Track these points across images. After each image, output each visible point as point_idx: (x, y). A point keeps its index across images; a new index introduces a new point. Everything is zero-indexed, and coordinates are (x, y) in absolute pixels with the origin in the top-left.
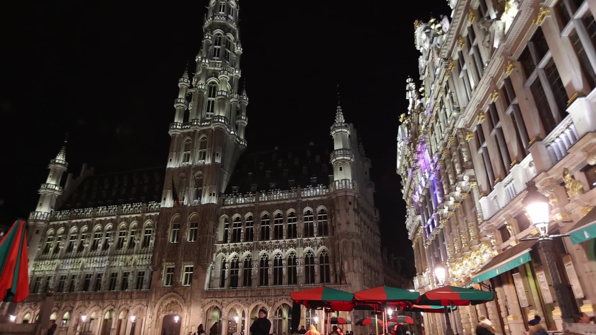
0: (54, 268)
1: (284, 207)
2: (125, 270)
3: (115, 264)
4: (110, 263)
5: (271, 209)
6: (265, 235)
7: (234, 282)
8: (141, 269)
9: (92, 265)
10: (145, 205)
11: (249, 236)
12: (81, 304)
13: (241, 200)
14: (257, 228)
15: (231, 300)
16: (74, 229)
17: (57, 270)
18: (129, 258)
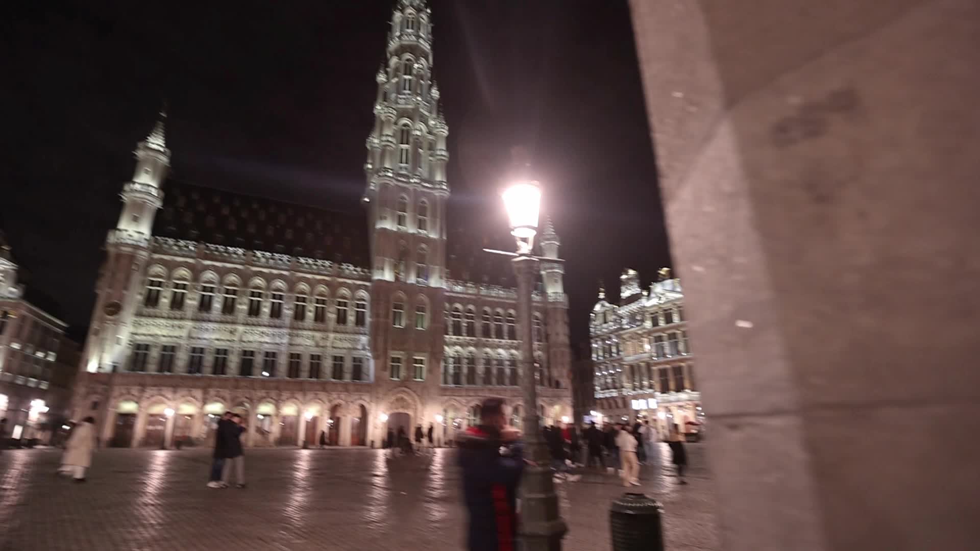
0: (184, 333)
1: (505, 306)
2: (316, 351)
3: (299, 341)
4: (291, 339)
5: (493, 305)
6: (486, 333)
7: (457, 379)
8: (338, 353)
9: (257, 338)
10: (336, 265)
11: (471, 332)
12: (264, 395)
13: (459, 288)
14: (478, 324)
15: (469, 398)
16: (209, 275)
17: (190, 337)
18: (318, 335)
